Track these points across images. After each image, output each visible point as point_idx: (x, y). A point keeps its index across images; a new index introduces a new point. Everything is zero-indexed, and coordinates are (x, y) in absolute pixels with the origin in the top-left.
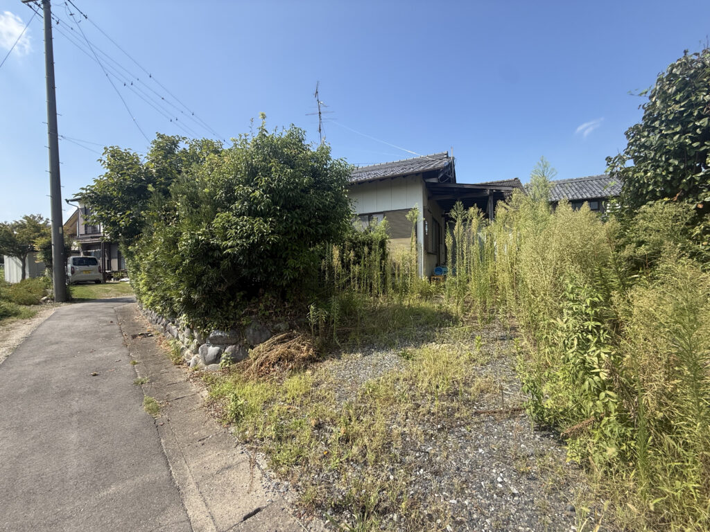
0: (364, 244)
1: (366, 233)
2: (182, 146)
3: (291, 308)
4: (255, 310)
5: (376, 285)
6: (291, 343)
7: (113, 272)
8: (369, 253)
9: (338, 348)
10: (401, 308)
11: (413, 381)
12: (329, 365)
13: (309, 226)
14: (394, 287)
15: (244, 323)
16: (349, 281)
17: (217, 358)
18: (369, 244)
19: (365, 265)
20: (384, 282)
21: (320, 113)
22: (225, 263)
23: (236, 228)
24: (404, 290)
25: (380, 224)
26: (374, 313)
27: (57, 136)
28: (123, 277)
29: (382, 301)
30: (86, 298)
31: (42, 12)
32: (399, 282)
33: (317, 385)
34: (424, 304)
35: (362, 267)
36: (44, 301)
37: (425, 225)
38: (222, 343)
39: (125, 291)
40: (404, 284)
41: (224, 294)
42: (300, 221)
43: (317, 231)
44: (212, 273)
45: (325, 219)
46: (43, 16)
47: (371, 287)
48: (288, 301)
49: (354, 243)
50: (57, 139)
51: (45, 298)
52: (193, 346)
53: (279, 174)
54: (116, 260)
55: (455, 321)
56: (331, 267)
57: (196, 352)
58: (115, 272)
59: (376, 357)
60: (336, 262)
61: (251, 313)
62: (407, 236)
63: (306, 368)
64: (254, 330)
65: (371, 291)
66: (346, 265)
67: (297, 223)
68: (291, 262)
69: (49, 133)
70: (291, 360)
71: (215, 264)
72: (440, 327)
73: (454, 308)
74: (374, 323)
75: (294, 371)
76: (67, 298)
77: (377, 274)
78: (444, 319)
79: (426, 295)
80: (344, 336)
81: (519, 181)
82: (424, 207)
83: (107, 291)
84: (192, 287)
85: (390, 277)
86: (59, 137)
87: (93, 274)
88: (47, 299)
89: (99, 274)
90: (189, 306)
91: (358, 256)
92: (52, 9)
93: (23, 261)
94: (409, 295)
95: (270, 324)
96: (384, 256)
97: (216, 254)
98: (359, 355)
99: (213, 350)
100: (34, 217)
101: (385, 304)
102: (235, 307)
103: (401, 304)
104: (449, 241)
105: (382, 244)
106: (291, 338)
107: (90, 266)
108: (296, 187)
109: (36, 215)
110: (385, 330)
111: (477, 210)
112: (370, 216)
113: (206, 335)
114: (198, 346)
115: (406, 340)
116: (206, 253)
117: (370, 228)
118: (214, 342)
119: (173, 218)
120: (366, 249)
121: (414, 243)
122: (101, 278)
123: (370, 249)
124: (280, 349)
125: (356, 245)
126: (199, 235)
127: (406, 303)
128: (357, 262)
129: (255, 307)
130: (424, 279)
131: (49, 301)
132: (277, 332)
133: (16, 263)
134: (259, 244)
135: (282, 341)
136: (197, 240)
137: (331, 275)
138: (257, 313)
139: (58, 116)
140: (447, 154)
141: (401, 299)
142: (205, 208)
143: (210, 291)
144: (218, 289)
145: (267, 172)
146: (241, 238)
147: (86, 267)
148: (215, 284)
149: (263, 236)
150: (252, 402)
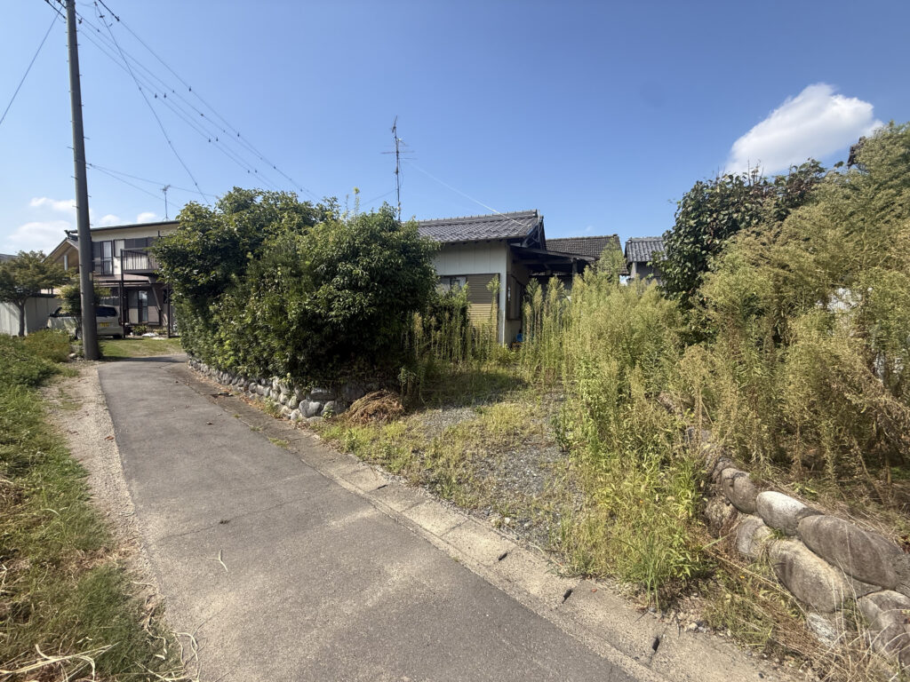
0: (445, 309)
1: (447, 297)
2: (259, 200)
3: (379, 370)
4: (349, 371)
5: (457, 349)
6: (384, 399)
7: (132, 324)
8: (450, 319)
9: (423, 405)
10: (480, 375)
11: (483, 427)
12: (415, 417)
13: (400, 298)
14: (474, 353)
15: (342, 382)
16: (429, 347)
17: (318, 412)
18: (450, 309)
19: (446, 331)
20: (464, 348)
21: (398, 152)
22: (327, 330)
23: (339, 301)
24: (481, 356)
25: (462, 289)
26: (454, 377)
27: (85, 163)
28: (146, 332)
29: (461, 367)
30: (117, 355)
31: (65, 12)
32: (478, 348)
33: (409, 430)
34: (501, 370)
35: (443, 333)
36: (73, 358)
37: (507, 291)
38: (323, 399)
39: (157, 348)
40: (484, 350)
41: (323, 356)
42: (393, 295)
43: (406, 302)
44: (317, 338)
45: (413, 292)
46: (66, 15)
47: (451, 352)
48: (377, 365)
49: (435, 308)
50: (85, 167)
51: (72, 355)
52: (292, 402)
53: (378, 255)
54: (137, 310)
55: (526, 386)
56: (411, 333)
57: (296, 406)
58: (135, 325)
59: (455, 412)
60: (418, 328)
61: (346, 374)
62: (489, 301)
63: (398, 419)
64: (350, 388)
65: (451, 356)
66: (427, 330)
67: (390, 297)
68: (383, 330)
69: (75, 161)
70: (386, 412)
71: (318, 330)
72: (513, 389)
73: (526, 374)
74: (454, 386)
75: (389, 421)
76: (98, 355)
77: (457, 340)
78: (517, 384)
79: (504, 362)
80: (428, 396)
81: (618, 238)
82: (507, 272)
83: (137, 349)
84: (298, 349)
85: (471, 344)
86: (87, 166)
87: (112, 326)
88: (76, 356)
89: (119, 327)
90: (292, 366)
91: (439, 321)
92: (77, 8)
93: (21, 308)
94: (488, 362)
95: (363, 384)
96: (465, 322)
97: (319, 321)
98: (441, 411)
99: (314, 405)
100: (35, 255)
101: (464, 370)
102: (332, 368)
103: (479, 370)
104: (528, 310)
105: (464, 310)
106: (382, 396)
107: (109, 317)
108: (391, 267)
109: (36, 252)
110: (463, 392)
111: (557, 280)
112: (451, 279)
113: (308, 392)
114: (298, 402)
115: (479, 400)
116: (309, 321)
117: (451, 294)
118: (314, 398)
119: (272, 285)
120: (447, 315)
121: (495, 311)
122: (122, 332)
123: (451, 315)
124: (377, 403)
125: (438, 310)
126: (305, 305)
127: (484, 369)
128: (438, 328)
129: (349, 369)
130: (504, 346)
131: (78, 359)
132: (370, 390)
133: (9, 310)
134: (357, 315)
135: (374, 398)
136: (305, 309)
137: (411, 340)
138: (351, 374)
139: (85, 139)
140: (536, 213)
141: (479, 366)
142: (306, 279)
143: (313, 353)
144: (319, 352)
145: (368, 253)
146: (344, 309)
147: (103, 318)
148: (317, 348)
149: (362, 307)
150: (362, 439)
